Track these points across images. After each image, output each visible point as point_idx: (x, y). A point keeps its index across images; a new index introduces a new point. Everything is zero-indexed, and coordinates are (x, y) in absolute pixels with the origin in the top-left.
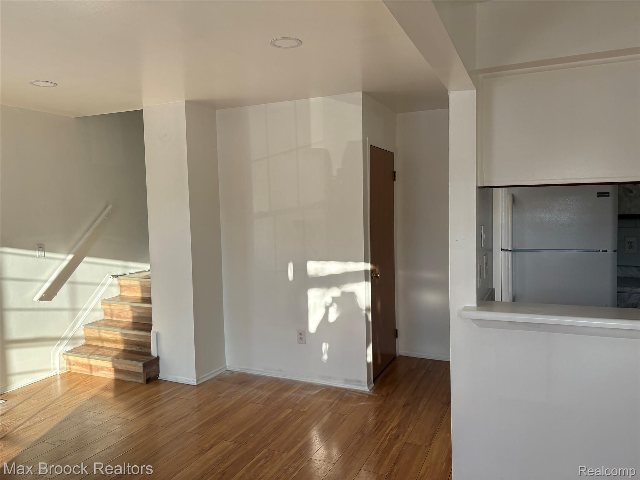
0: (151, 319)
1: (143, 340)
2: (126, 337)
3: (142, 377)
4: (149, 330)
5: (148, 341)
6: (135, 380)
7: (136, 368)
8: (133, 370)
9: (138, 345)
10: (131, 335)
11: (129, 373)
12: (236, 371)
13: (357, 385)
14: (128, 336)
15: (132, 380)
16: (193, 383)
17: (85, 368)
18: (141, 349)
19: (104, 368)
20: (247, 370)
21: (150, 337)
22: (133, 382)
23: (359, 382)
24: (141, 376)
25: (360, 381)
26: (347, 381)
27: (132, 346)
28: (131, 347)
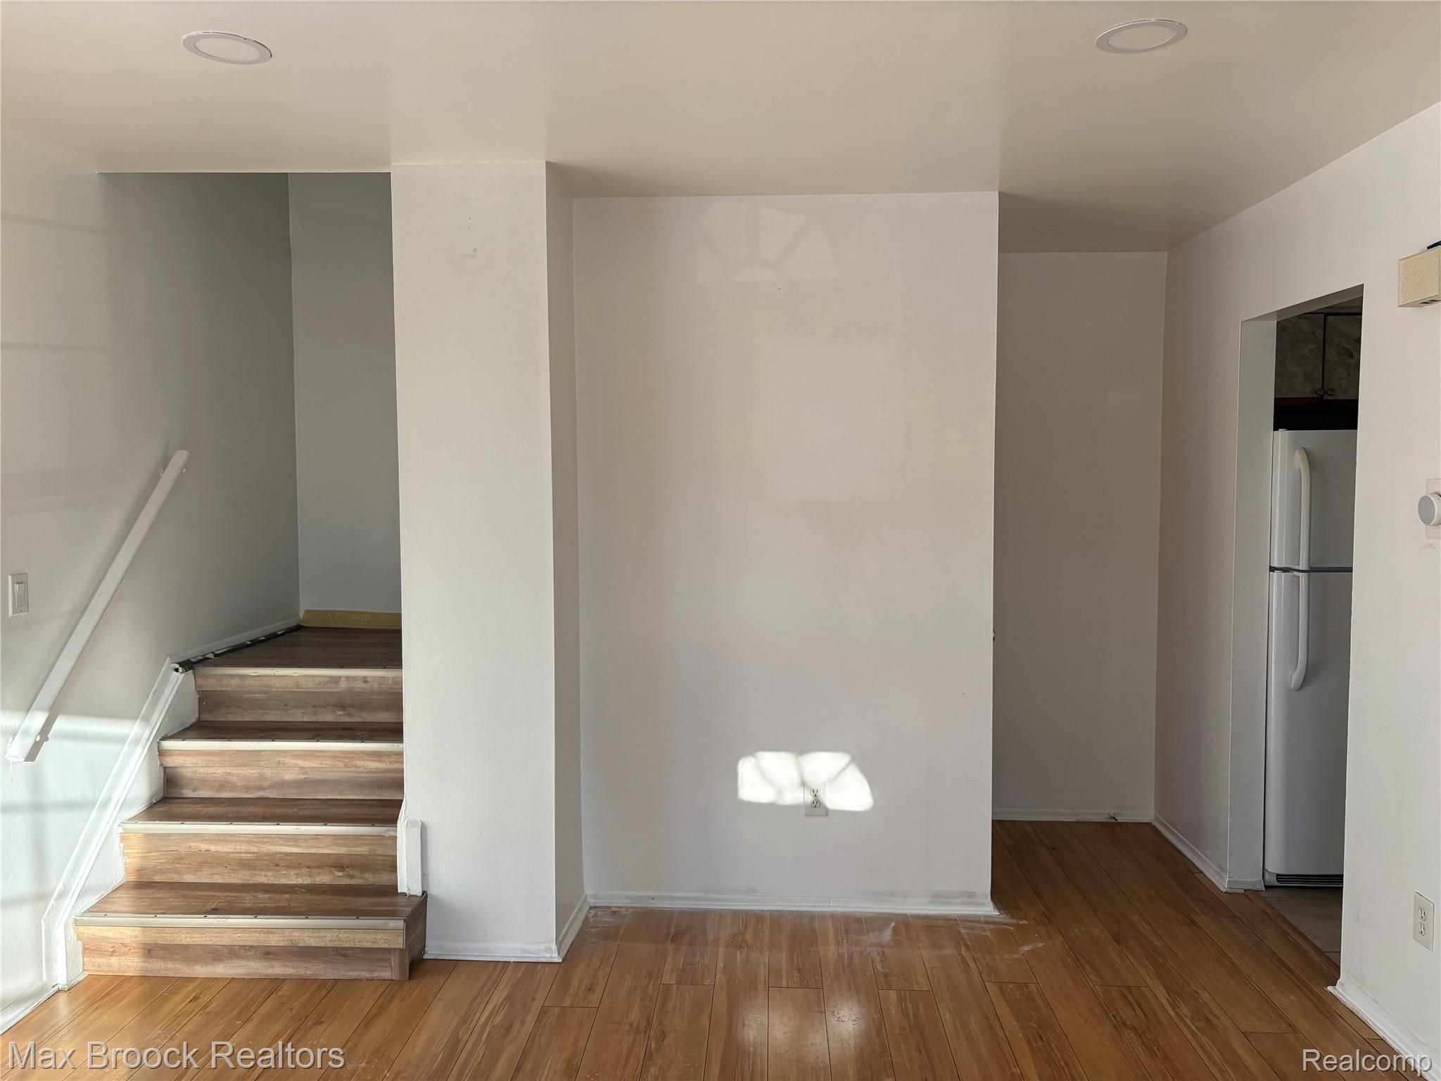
0: (398, 784)
1: (362, 850)
2: (298, 846)
3: (392, 961)
4: (393, 821)
5: (380, 851)
6: (365, 974)
7: (378, 936)
8: (365, 945)
9: (341, 867)
10: (316, 837)
11: (345, 956)
12: (621, 907)
13: (964, 904)
14: (305, 844)
15: (354, 974)
16: (548, 955)
17: (163, 958)
18: (352, 877)
19: (243, 951)
20: (652, 901)
21: (395, 838)
22: (357, 980)
23: (971, 896)
24: (390, 959)
25: (974, 893)
26: (937, 897)
27: (315, 871)
28: (311, 876)
